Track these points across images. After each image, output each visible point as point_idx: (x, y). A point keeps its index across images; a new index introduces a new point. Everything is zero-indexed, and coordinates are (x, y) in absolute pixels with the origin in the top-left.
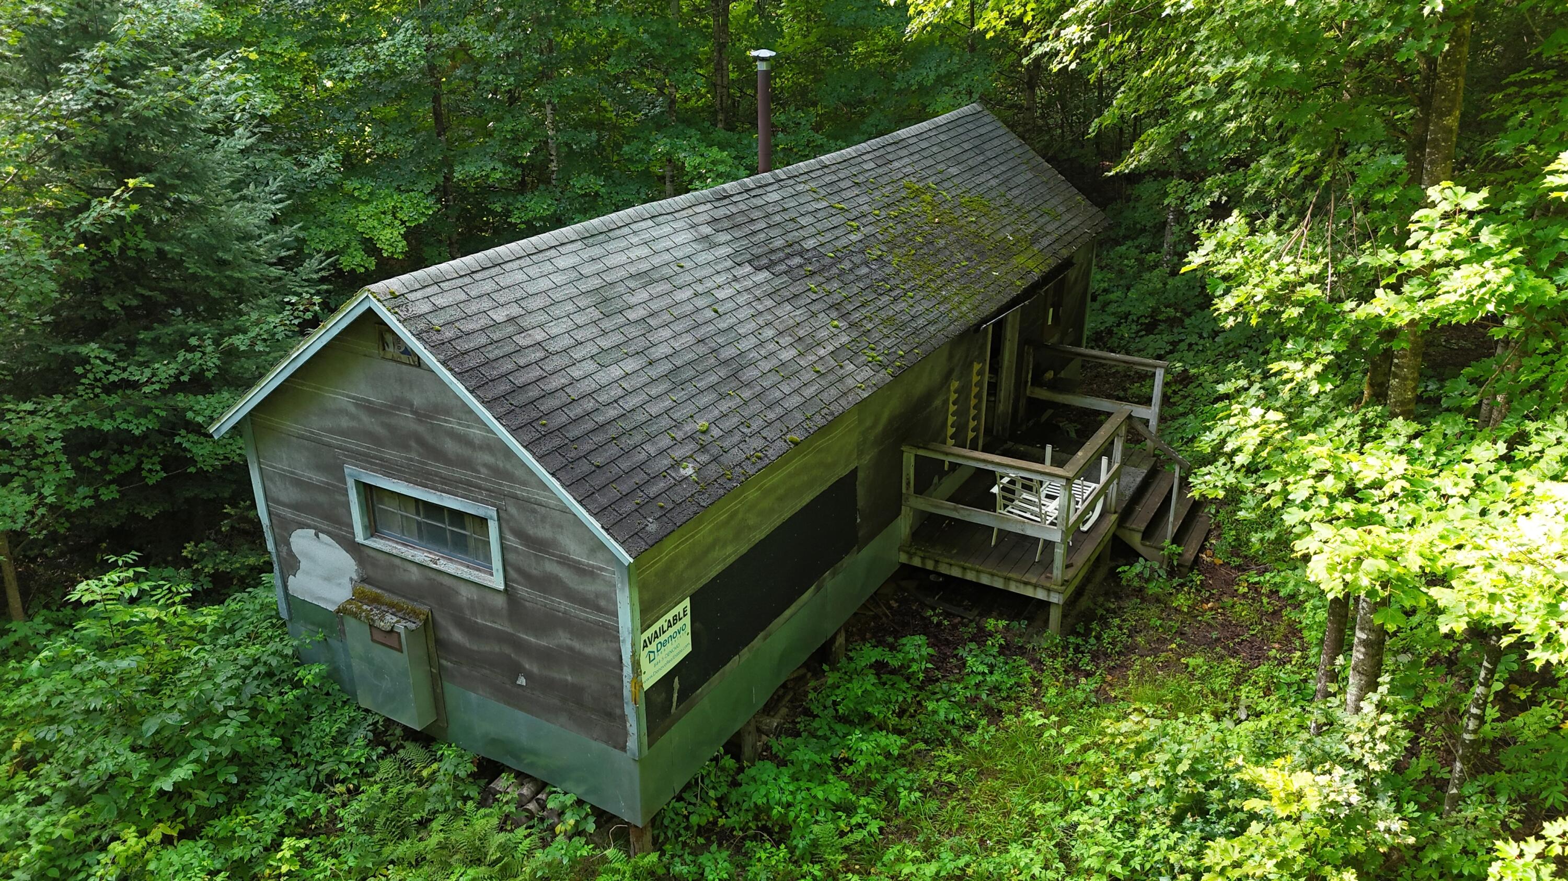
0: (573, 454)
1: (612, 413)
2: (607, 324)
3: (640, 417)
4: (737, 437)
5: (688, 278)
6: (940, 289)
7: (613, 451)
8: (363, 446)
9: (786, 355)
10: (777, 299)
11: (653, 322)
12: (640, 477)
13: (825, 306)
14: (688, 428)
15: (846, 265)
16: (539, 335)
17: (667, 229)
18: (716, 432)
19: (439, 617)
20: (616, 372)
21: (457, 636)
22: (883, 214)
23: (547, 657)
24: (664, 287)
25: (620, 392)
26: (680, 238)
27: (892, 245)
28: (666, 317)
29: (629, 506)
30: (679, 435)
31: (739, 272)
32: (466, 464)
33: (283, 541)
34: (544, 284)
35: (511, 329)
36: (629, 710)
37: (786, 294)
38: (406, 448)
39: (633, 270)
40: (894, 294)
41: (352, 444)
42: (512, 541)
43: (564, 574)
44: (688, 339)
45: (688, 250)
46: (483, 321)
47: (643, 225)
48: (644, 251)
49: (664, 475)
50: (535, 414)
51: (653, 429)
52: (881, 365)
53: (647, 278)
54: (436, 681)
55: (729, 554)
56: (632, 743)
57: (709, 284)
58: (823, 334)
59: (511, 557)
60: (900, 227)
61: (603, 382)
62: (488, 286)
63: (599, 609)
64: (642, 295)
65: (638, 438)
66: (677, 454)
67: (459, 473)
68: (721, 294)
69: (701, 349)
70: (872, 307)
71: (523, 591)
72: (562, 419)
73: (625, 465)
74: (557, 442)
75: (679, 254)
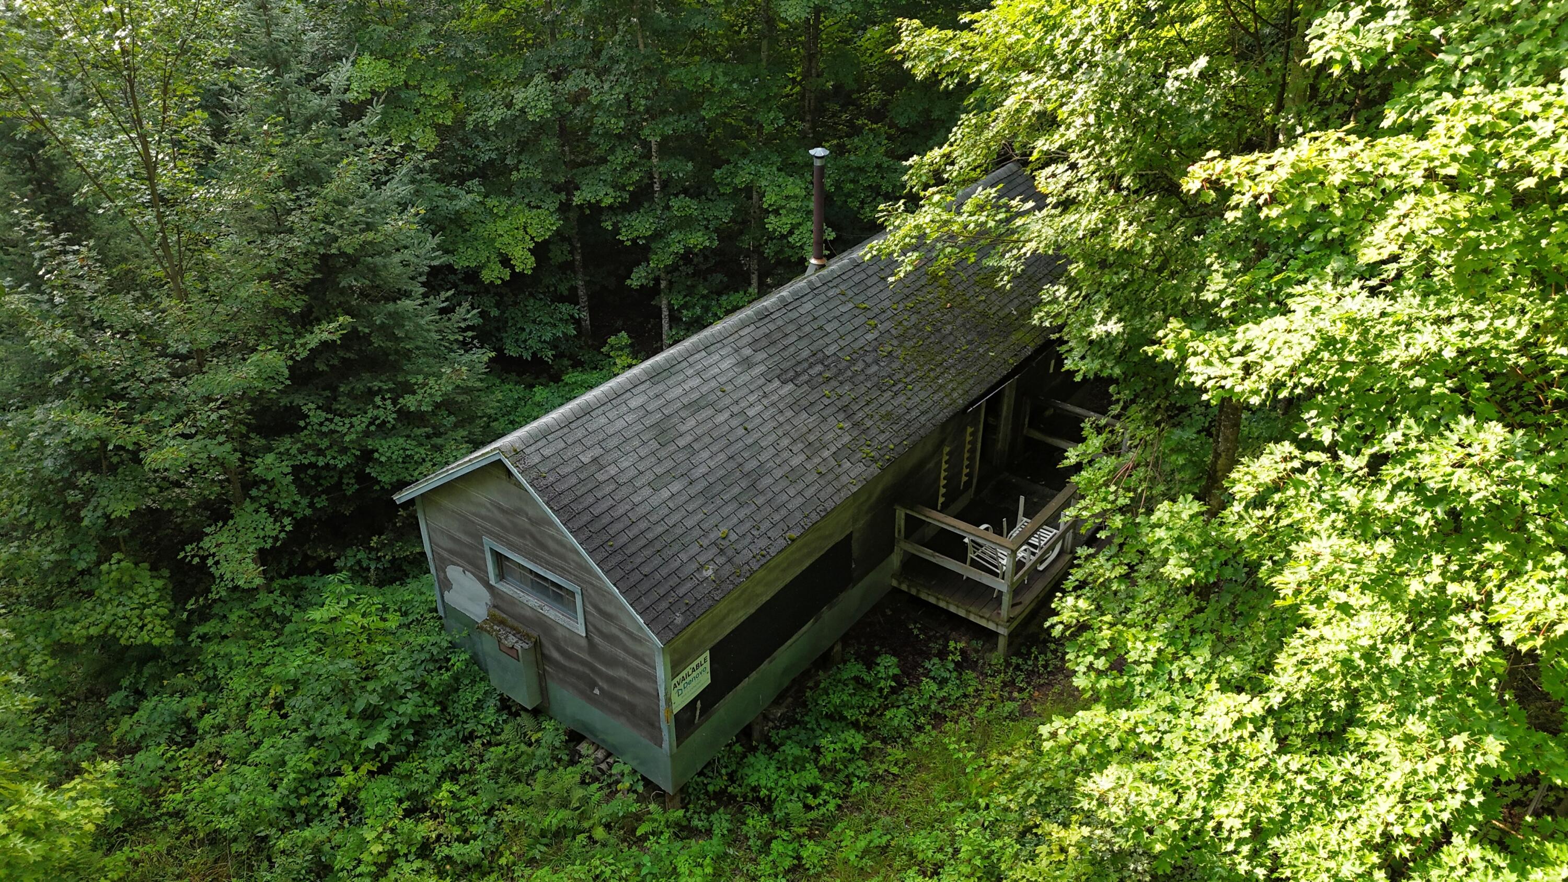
0: (629, 567)
1: (659, 529)
2: (662, 453)
3: (679, 531)
4: (749, 539)
5: (727, 401)
6: (937, 378)
7: (657, 561)
8: (496, 529)
9: (795, 462)
10: (796, 408)
11: (696, 446)
12: (674, 581)
13: (834, 409)
14: (713, 536)
15: (859, 366)
16: (613, 470)
17: (716, 357)
18: (733, 537)
19: (544, 640)
20: (665, 494)
21: (555, 655)
22: (901, 306)
23: (612, 681)
24: (710, 412)
25: (667, 511)
26: (725, 365)
27: (902, 338)
28: (707, 440)
29: (664, 605)
30: (705, 542)
31: (769, 388)
32: (562, 557)
33: (441, 569)
34: (620, 424)
35: (593, 468)
36: (664, 725)
37: (804, 403)
38: (523, 537)
39: (685, 401)
40: (895, 389)
41: (488, 525)
42: (590, 608)
43: (622, 636)
44: (722, 457)
45: (731, 374)
46: (576, 464)
47: (697, 356)
48: (697, 381)
49: (690, 577)
50: (605, 538)
51: (686, 540)
52: (874, 460)
53: (694, 407)
54: (542, 678)
55: (741, 616)
56: (666, 745)
57: (744, 404)
58: (830, 436)
59: (589, 618)
60: (914, 318)
61: (655, 504)
62: (580, 433)
63: (645, 663)
64: (691, 423)
65: (676, 547)
66: (702, 559)
67: (557, 561)
68: (751, 412)
69: (731, 465)
70: (873, 406)
71: (597, 639)
72: (623, 539)
73: (664, 572)
74: (619, 558)
75: (722, 380)
